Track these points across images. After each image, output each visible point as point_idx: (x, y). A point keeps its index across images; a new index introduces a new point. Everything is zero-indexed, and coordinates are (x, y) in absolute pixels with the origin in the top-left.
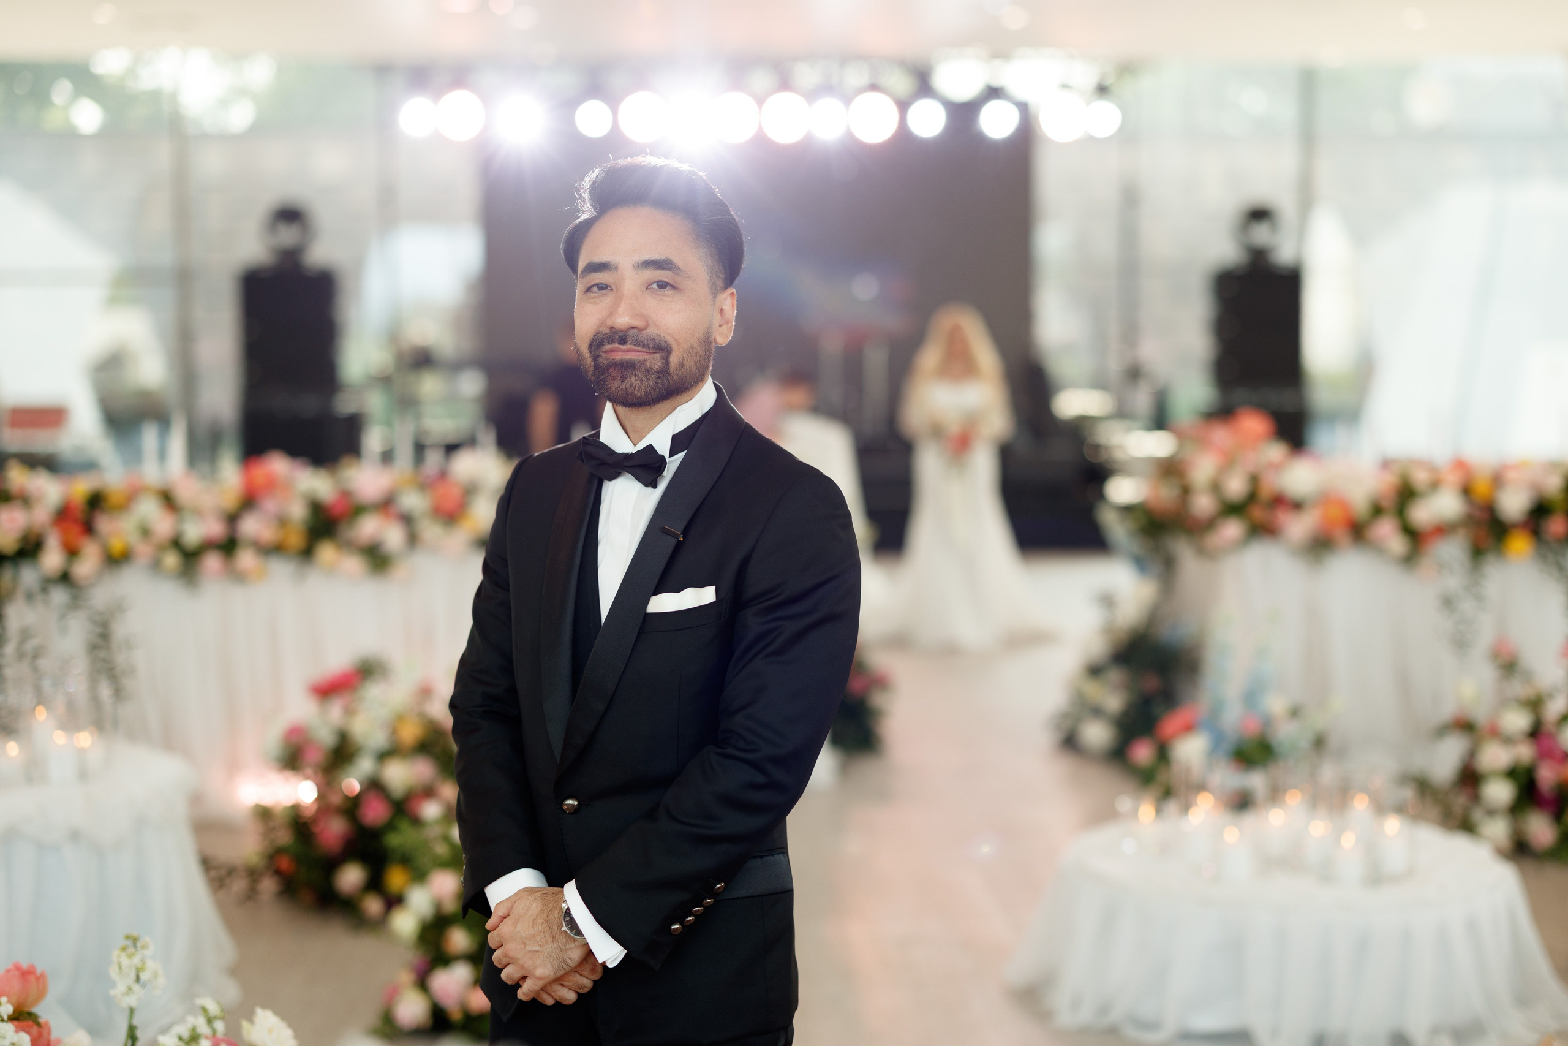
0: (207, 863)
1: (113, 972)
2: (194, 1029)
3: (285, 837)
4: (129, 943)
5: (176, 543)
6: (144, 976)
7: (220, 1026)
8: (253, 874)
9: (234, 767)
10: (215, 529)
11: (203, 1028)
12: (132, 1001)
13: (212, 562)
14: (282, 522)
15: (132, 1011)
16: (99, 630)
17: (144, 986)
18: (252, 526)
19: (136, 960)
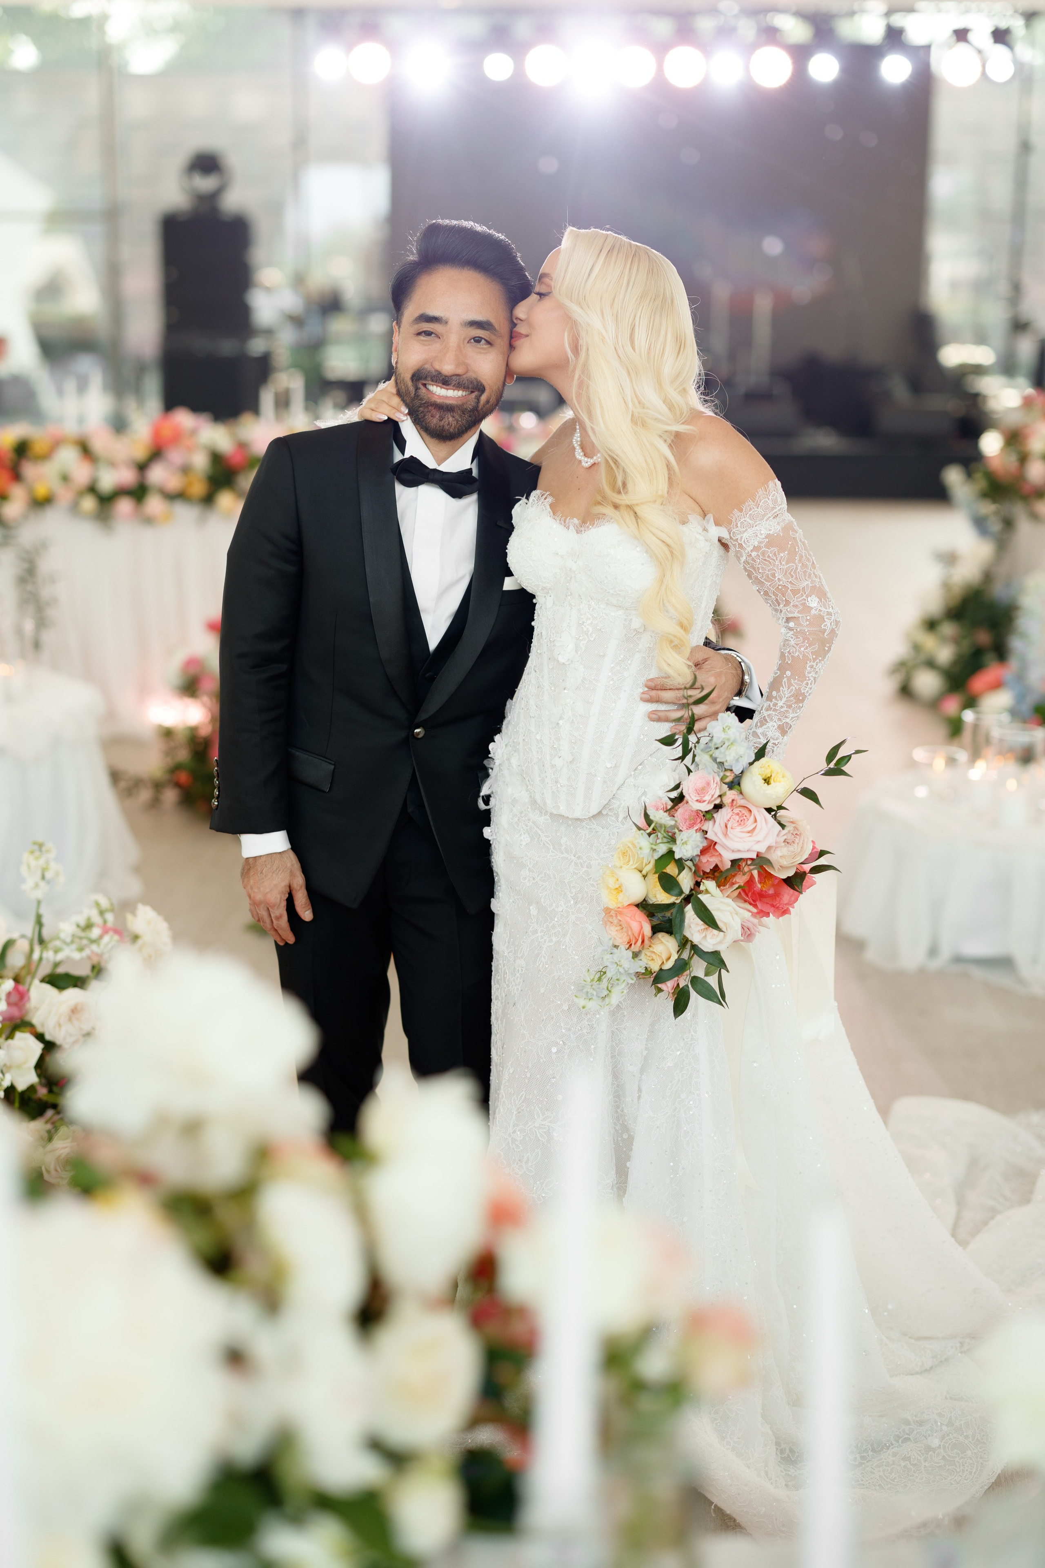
0: (115, 776)
1: (24, 870)
2: (89, 919)
3: (183, 755)
4: (36, 847)
5: (92, 489)
6: (48, 875)
7: (110, 917)
8: (158, 786)
9: (144, 691)
10: (126, 476)
11: (97, 919)
12: (38, 894)
13: (124, 506)
14: (186, 470)
15: (39, 903)
16: (26, 565)
17: (48, 882)
18: (158, 475)
19: (42, 862)
